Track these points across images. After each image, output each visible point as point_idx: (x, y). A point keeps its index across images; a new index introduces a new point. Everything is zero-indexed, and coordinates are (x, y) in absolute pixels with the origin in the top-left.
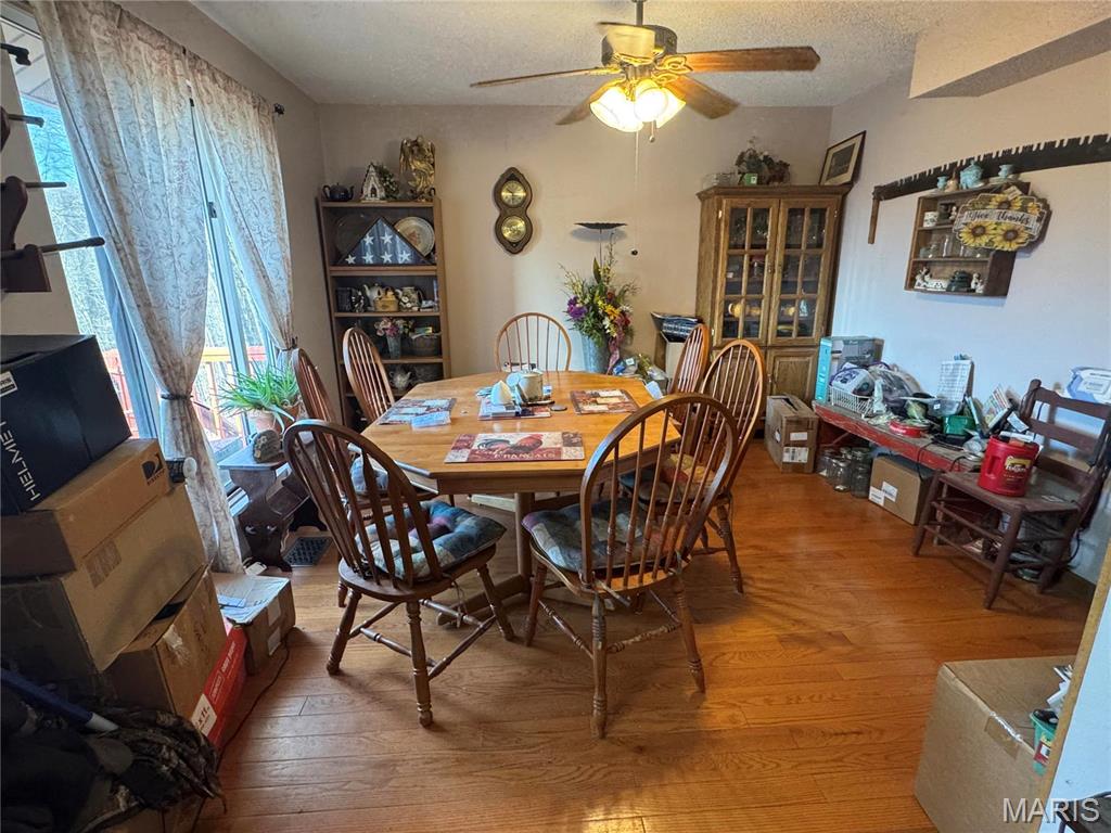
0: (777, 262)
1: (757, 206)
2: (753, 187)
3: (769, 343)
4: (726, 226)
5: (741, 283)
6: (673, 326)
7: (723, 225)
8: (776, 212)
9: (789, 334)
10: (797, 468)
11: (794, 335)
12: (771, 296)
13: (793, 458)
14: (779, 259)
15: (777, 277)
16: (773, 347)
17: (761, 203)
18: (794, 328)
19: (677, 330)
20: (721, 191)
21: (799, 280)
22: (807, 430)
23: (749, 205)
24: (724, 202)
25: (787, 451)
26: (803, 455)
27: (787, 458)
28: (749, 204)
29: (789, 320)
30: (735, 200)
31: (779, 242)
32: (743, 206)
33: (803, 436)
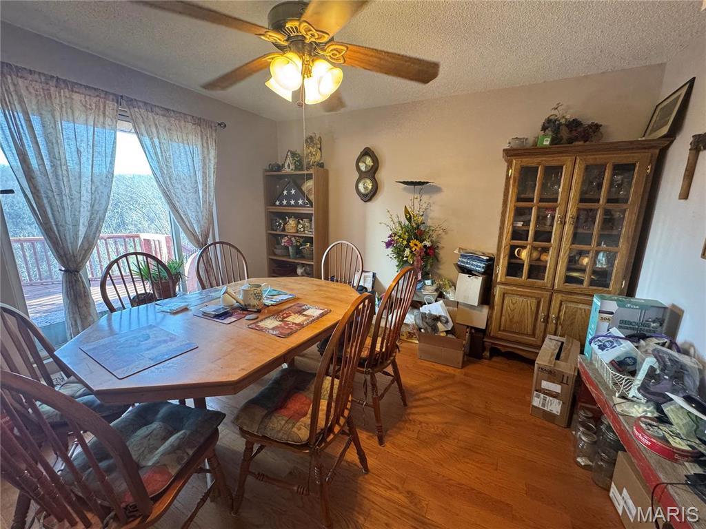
0: (569, 214)
1: (548, 164)
2: (545, 147)
3: (556, 287)
4: (514, 182)
5: (528, 231)
6: (465, 260)
7: (512, 182)
8: (570, 169)
9: (581, 282)
10: (549, 416)
11: (585, 284)
12: (560, 245)
13: (544, 405)
14: (571, 212)
15: (568, 229)
16: (560, 291)
17: (553, 161)
18: (586, 278)
19: (469, 264)
20: (512, 153)
21: (595, 232)
22: (561, 383)
23: (539, 164)
24: (514, 162)
25: (538, 396)
26: (555, 407)
27: (536, 402)
28: (540, 162)
29: (583, 267)
30: (524, 160)
31: (572, 196)
32: (533, 165)
33: (557, 388)
